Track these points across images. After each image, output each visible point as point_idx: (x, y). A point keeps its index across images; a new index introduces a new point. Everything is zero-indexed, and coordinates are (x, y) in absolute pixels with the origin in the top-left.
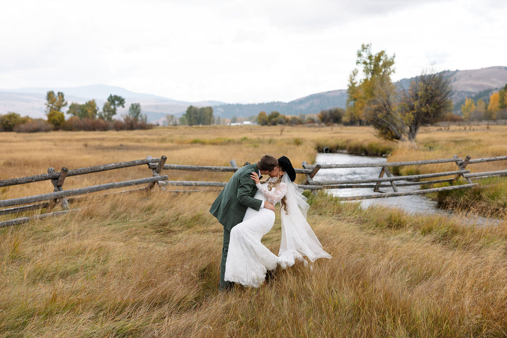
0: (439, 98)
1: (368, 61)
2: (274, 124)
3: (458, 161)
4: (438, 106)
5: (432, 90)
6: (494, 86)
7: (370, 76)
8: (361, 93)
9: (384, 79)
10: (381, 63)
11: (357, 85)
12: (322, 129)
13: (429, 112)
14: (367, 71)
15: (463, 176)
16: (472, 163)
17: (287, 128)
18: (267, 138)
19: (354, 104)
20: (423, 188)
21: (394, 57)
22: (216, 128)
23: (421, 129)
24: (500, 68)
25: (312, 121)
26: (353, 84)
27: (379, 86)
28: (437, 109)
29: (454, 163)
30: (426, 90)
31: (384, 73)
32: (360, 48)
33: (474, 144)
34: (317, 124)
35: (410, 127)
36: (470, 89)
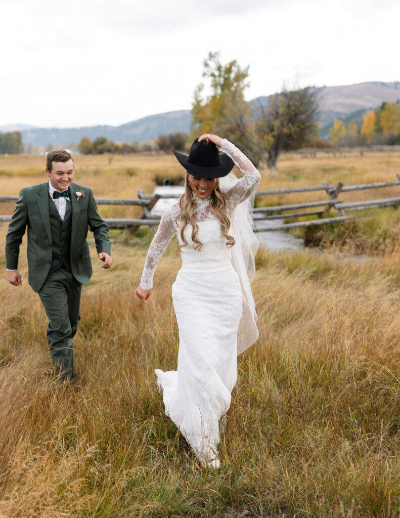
0: (303, 117)
1: (217, 73)
2: (101, 152)
3: (329, 188)
4: (302, 126)
5: (296, 106)
6: (368, 105)
7: (219, 91)
8: (209, 113)
9: (236, 96)
10: (232, 76)
11: (203, 104)
12: (161, 158)
13: (293, 133)
14: (215, 85)
15: (334, 207)
16: (345, 191)
17: (117, 157)
18: (92, 168)
19: (200, 128)
20: (287, 222)
21: (248, 68)
22: (26, 158)
23: (282, 156)
24: (375, 83)
25: (148, 149)
26: (199, 102)
27: (230, 104)
28: (302, 130)
29: (324, 192)
30: (289, 106)
31: (236, 88)
32: (207, 56)
33: (346, 172)
34: (154, 153)
35: (270, 153)
36: (340, 109)
